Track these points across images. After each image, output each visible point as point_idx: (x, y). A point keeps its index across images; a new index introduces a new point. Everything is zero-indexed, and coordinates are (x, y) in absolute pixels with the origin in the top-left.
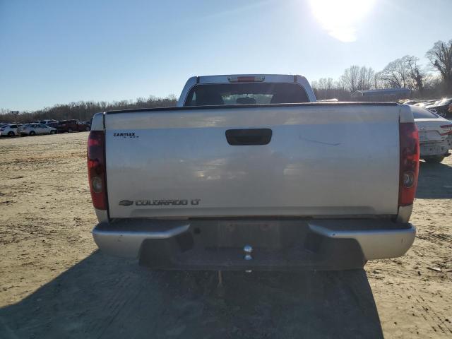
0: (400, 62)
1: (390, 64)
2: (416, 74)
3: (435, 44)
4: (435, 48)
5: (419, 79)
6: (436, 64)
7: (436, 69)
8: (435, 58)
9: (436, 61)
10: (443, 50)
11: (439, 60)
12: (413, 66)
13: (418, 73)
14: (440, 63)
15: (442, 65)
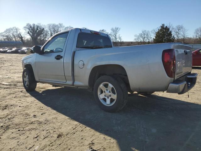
0: (12, 29)
1: (7, 29)
2: (20, 36)
3: (27, 24)
4: (27, 26)
5: (21, 38)
6: (28, 33)
7: (28, 35)
8: (28, 30)
9: (28, 32)
10: (31, 28)
11: (29, 31)
12: (18, 32)
13: (21, 35)
14: (30, 32)
15: (31, 34)
